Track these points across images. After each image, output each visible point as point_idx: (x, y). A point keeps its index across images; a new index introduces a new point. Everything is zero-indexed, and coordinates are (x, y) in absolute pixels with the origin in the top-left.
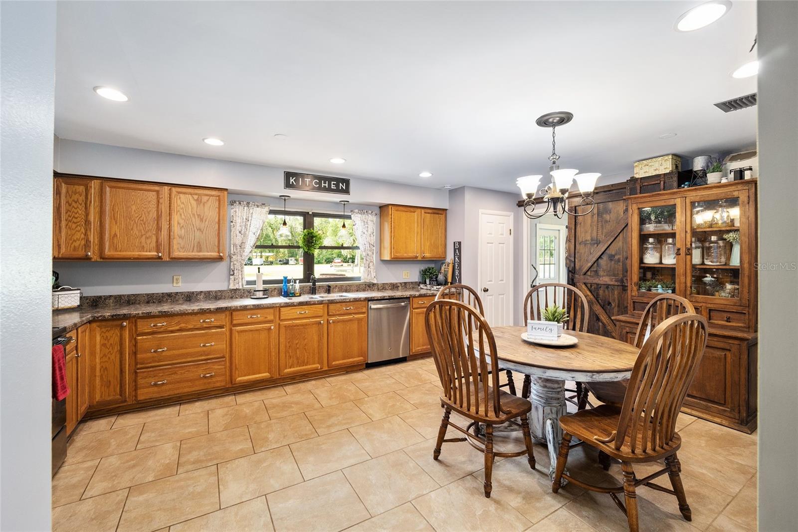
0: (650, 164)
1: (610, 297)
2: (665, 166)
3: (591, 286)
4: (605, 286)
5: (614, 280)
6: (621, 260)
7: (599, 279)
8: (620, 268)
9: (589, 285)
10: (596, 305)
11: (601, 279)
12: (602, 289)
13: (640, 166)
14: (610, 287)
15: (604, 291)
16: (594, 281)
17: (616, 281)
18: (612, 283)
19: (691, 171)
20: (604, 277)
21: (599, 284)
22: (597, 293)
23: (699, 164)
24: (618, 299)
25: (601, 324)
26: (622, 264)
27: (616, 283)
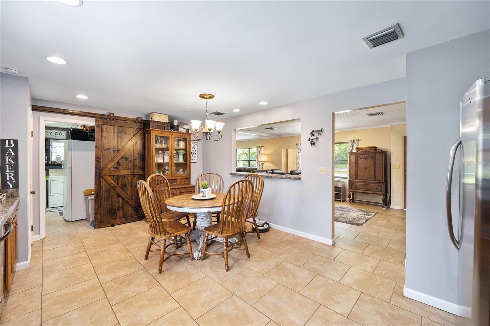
0: (160, 116)
1: (126, 182)
2: (166, 120)
3: (113, 177)
4: (123, 176)
5: (129, 172)
6: (132, 161)
7: (120, 172)
8: (132, 165)
9: (112, 177)
10: (118, 188)
11: (121, 172)
12: (121, 178)
13: (156, 115)
14: (126, 176)
15: (122, 179)
16: (117, 174)
17: (130, 172)
18: (128, 174)
19: (174, 125)
20: (123, 171)
21: (119, 175)
22: (118, 180)
23: (176, 123)
24: (131, 182)
25: (120, 199)
26: (133, 163)
27: (130, 174)
